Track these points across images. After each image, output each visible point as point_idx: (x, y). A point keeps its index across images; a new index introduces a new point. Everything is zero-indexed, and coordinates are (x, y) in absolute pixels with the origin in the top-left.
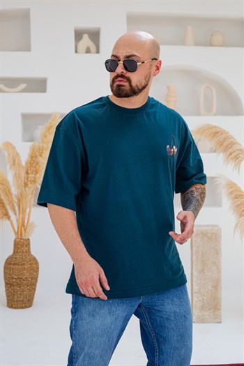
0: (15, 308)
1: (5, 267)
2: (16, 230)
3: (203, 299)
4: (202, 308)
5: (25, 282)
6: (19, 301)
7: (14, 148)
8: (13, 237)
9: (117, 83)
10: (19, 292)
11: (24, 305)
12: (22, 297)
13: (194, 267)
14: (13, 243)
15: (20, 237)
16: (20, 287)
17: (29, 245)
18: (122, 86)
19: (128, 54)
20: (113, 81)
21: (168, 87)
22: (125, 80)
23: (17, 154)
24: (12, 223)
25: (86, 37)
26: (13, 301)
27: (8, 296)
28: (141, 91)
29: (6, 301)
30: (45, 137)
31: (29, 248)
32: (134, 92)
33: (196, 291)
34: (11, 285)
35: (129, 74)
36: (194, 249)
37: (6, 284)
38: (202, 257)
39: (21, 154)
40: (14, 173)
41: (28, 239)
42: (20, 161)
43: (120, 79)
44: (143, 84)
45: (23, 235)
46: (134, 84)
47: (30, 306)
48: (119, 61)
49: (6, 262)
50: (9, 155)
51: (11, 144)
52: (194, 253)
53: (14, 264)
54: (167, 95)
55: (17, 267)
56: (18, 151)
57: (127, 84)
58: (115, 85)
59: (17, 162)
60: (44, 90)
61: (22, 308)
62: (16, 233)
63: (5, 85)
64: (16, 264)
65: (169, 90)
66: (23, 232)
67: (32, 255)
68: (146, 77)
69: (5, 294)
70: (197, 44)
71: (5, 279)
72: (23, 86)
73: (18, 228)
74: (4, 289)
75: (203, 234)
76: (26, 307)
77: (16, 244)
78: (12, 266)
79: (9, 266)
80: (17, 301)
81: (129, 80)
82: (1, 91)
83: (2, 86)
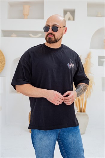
9: (49, 37)
18: (51, 38)
19: (54, 24)
20: (47, 36)
22: (53, 36)
25: (68, 13)
28: (59, 40)
32: (56, 41)
35: (54, 33)
43: (50, 35)
44: (60, 37)
46: (56, 37)
48: (50, 27)
57: (53, 37)
58: (48, 38)
63: (32, 34)
68: (61, 34)
81: (54, 36)
82: (30, 37)
83: (31, 35)
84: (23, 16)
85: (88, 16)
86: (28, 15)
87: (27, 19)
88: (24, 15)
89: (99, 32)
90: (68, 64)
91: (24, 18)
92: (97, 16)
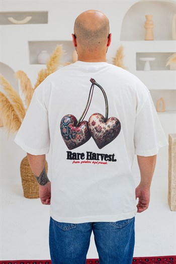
0: (30, 198)
1: (21, 167)
6: (34, 193)
7: (25, 75)
10: (33, 186)
11: (37, 196)
12: (36, 190)
13: (172, 169)
16: (34, 183)
21: (146, 16)
23: (28, 79)
26: (28, 193)
27: (24, 190)
29: (23, 192)
30: (51, 65)
33: (174, 187)
34: (26, 181)
36: (173, 154)
37: (23, 180)
39: (31, 80)
40: (26, 94)
42: (30, 85)
49: (22, 163)
50: (22, 82)
51: (23, 72)
52: (173, 158)
54: (146, 23)
56: (29, 77)
59: (28, 87)
60: (46, 22)
65: (147, 19)
69: (22, 187)
71: (22, 176)
72: (29, 18)
74: (21, 183)
78: (27, 167)
79: (24, 167)
80: (32, 193)
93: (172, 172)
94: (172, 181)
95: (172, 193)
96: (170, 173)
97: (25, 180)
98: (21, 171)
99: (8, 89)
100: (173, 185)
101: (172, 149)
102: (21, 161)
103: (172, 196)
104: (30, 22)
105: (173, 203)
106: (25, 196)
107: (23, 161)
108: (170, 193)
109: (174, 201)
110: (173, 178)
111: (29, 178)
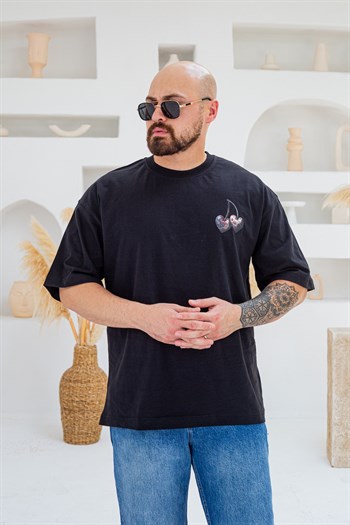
0: (76, 443)
1: (60, 386)
2: (78, 333)
3: (346, 434)
4: (344, 447)
5: (90, 407)
6: (82, 433)
8: (73, 343)
9: (154, 135)
10: (82, 421)
11: (88, 440)
12: (86, 428)
13: (334, 388)
14: (73, 351)
15: (83, 342)
16: (83, 414)
17: (96, 354)
18: (162, 138)
19: (167, 94)
20: (150, 133)
21: (290, 130)
22: (165, 130)
24: (71, 323)
25: (174, 59)
26: (73, 433)
27: (65, 427)
28: (189, 144)
29: (62, 434)
31: (96, 359)
32: (178, 147)
33: (337, 422)
34: (70, 411)
35: (170, 122)
36: (334, 362)
37: (63, 409)
38: (346, 373)
41: (95, 346)
43: (158, 129)
44: (191, 135)
45: (88, 341)
46: (178, 135)
47: (97, 441)
48: (156, 104)
49: (63, 378)
52: (334, 368)
53: (75, 382)
54: (289, 142)
55: (79, 385)
57: (168, 136)
58: (152, 138)
60: (115, 134)
61: (86, 443)
62: (78, 337)
63: (60, 127)
64: (77, 381)
65: (291, 134)
66: (88, 335)
67: (100, 369)
69: (60, 423)
70: (332, 69)
71: (62, 402)
72: (86, 128)
73: (80, 330)
74: (60, 416)
75: (347, 341)
76: (91, 442)
77: (78, 354)
78: (72, 384)
79: (68, 384)
80: (78, 434)
81: (170, 130)
82: (54, 135)
83: (55, 128)
84: (28, 68)
85: (237, 67)
86: (44, 65)
87: (42, 77)
88: (30, 65)
89: (270, 116)
90: (219, 217)
91: (32, 76)
92: (263, 69)
93: (334, 395)
94: (334, 412)
95: (334, 434)
96: (329, 398)
97: (67, 410)
98: (61, 393)
99: (45, 243)
100: (335, 418)
101: (333, 352)
102: (62, 374)
103: (333, 439)
104: (86, 135)
105: (336, 452)
106: (65, 440)
107: (65, 374)
108: (329, 435)
109: (338, 449)
110: (334, 405)
111: (75, 404)
